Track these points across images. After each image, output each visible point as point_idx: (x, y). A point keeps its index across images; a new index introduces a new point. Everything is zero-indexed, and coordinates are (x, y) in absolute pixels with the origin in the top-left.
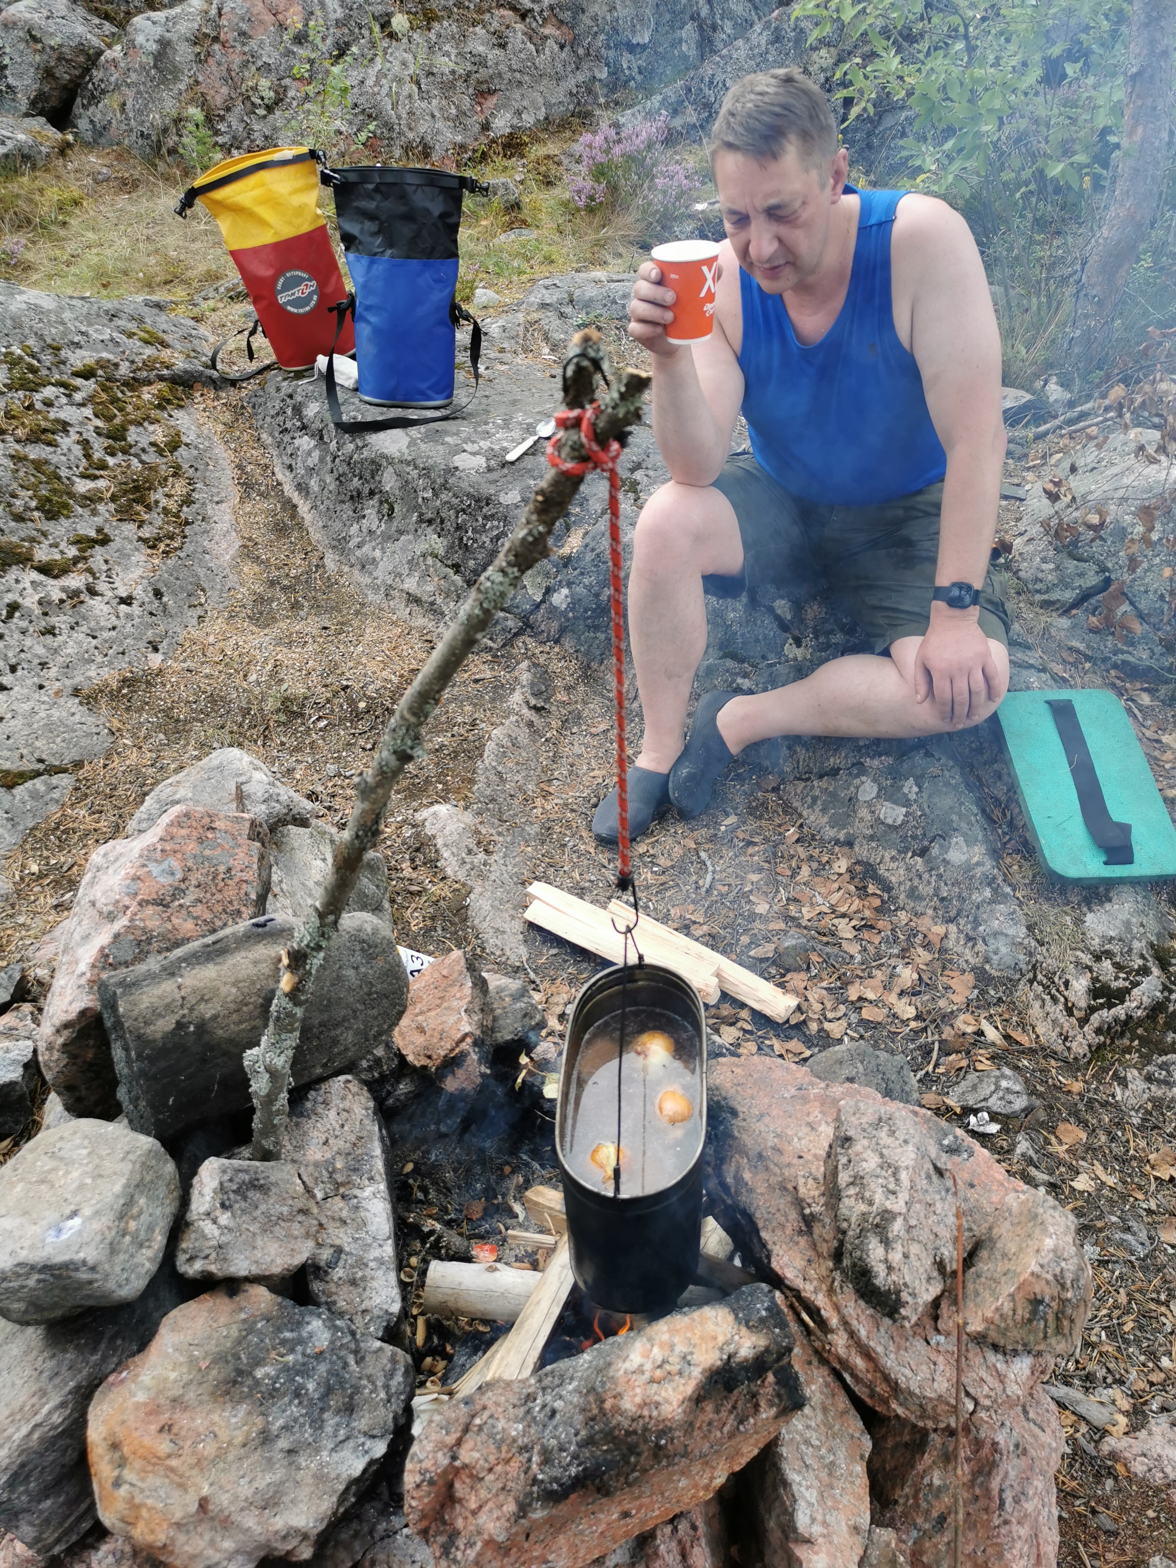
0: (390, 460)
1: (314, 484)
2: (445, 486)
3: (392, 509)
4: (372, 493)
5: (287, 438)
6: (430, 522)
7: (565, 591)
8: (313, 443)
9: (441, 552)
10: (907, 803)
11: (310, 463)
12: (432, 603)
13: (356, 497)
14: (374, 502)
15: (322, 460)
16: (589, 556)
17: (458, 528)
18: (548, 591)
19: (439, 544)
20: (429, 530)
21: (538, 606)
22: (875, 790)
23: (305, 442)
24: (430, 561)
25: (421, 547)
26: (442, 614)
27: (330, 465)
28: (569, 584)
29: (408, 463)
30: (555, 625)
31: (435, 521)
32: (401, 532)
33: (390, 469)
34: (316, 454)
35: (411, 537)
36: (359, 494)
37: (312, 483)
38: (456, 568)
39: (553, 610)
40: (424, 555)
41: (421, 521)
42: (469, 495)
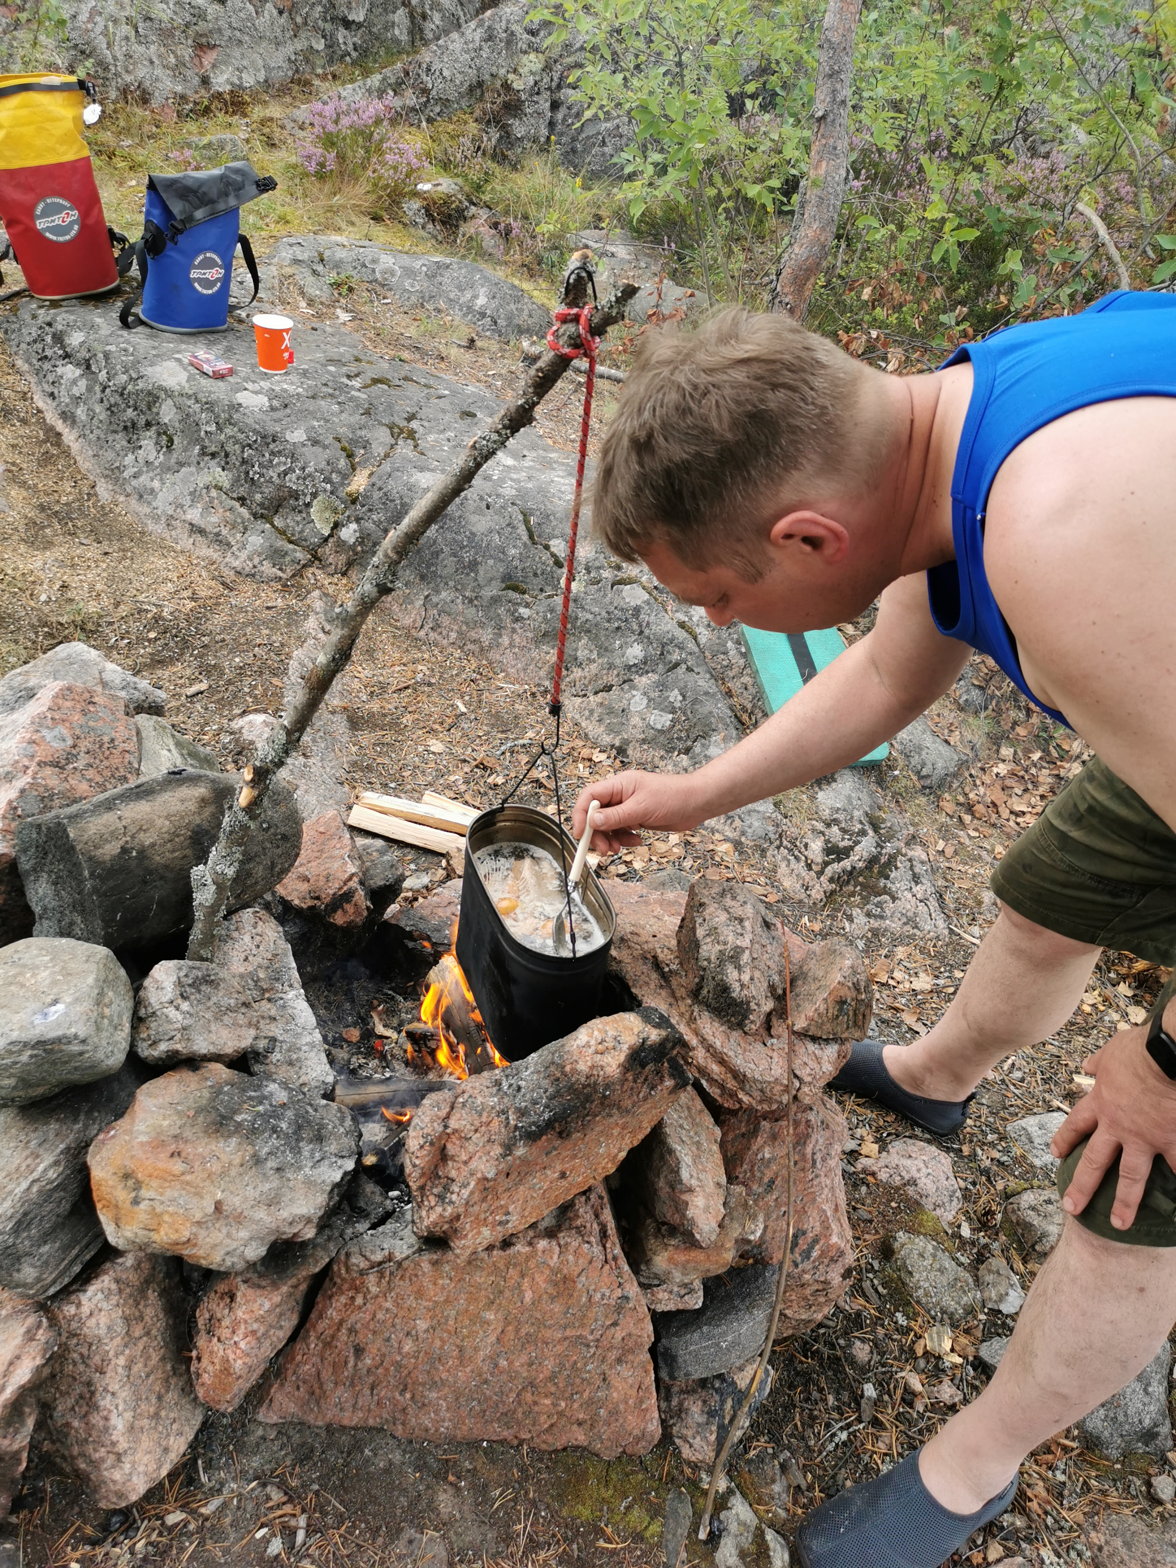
0: (169, 393)
1: (81, 412)
2: (230, 421)
3: (171, 441)
4: (148, 425)
5: (47, 366)
6: (213, 455)
7: (354, 526)
8: (78, 372)
9: (226, 485)
10: (673, 711)
11: (76, 391)
12: (218, 534)
13: (131, 428)
14: (152, 432)
15: (89, 389)
16: (377, 495)
17: (244, 462)
18: (336, 526)
19: (224, 478)
20: (213, 463)
21: (326, 540)
22: (645, 701)
23: (69, 371)
24: (214, 493)
25: (203, 479)
26: (229, 545)
27: (99, 395)
28: (358, 520)
29: (189, 397)
30: (343, 558)
31: (221, 455)
32: (181, 464)
33: (169, 402)
34: (83, 384)
35: (193, 469)
36: (134, 425)
37: (79, 412)
38: (242, 500)
39: (341, 545)
40: (207, 488)
41: (203, 453)
42: (255, 432)
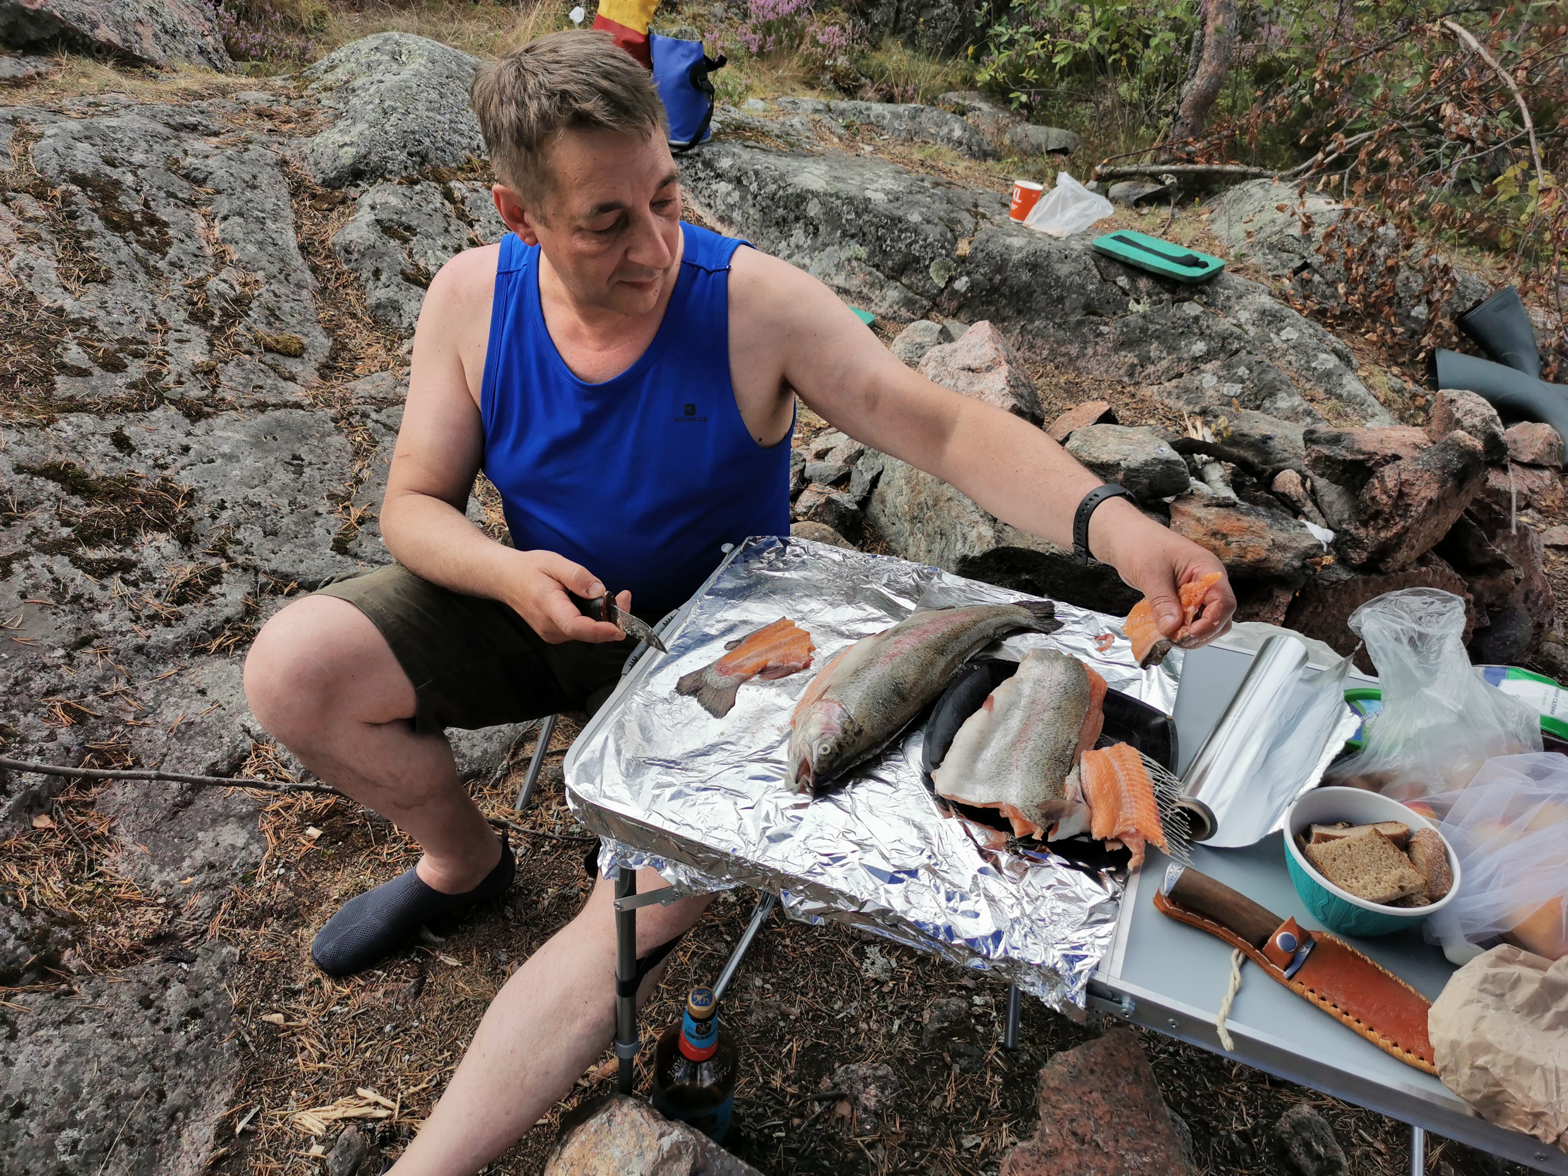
0: (815, 194)
1: (736, 215)
2: (866, 210)
3: (816, 228)
4: (797, 219)
5: (701, 185)
6: (853, 236)
7: (965, 279)
8: (730, 187)
9: (864, 256)
10: (1242, 381)
11: (730, 200)
12: (860, 292)
13: (782, 224)
14: (801, 224)
15: (743, 198)
16: (980, 255)
17: (878, 239)
18: (951, 280)
19: (863, 252)
20: (852, 242)
21: (942, 291)
22: (1215, 379)
23: (723, 187)
24: (855, 263)
25: (845, 254)
26: (870, 300)
27: (751, 202)
28: (968, 274)
29: (831, 195)
30: (955, 303)
31: (860, 236)
32: (826, 245)
33: (816, 200)
34: (736, 195)
35: (836, 247)
36: (784, 220)
38: (877, 266)
39: (955, 293)
40: (849, 260)
41: (844, 234)
42: (886, 217)
